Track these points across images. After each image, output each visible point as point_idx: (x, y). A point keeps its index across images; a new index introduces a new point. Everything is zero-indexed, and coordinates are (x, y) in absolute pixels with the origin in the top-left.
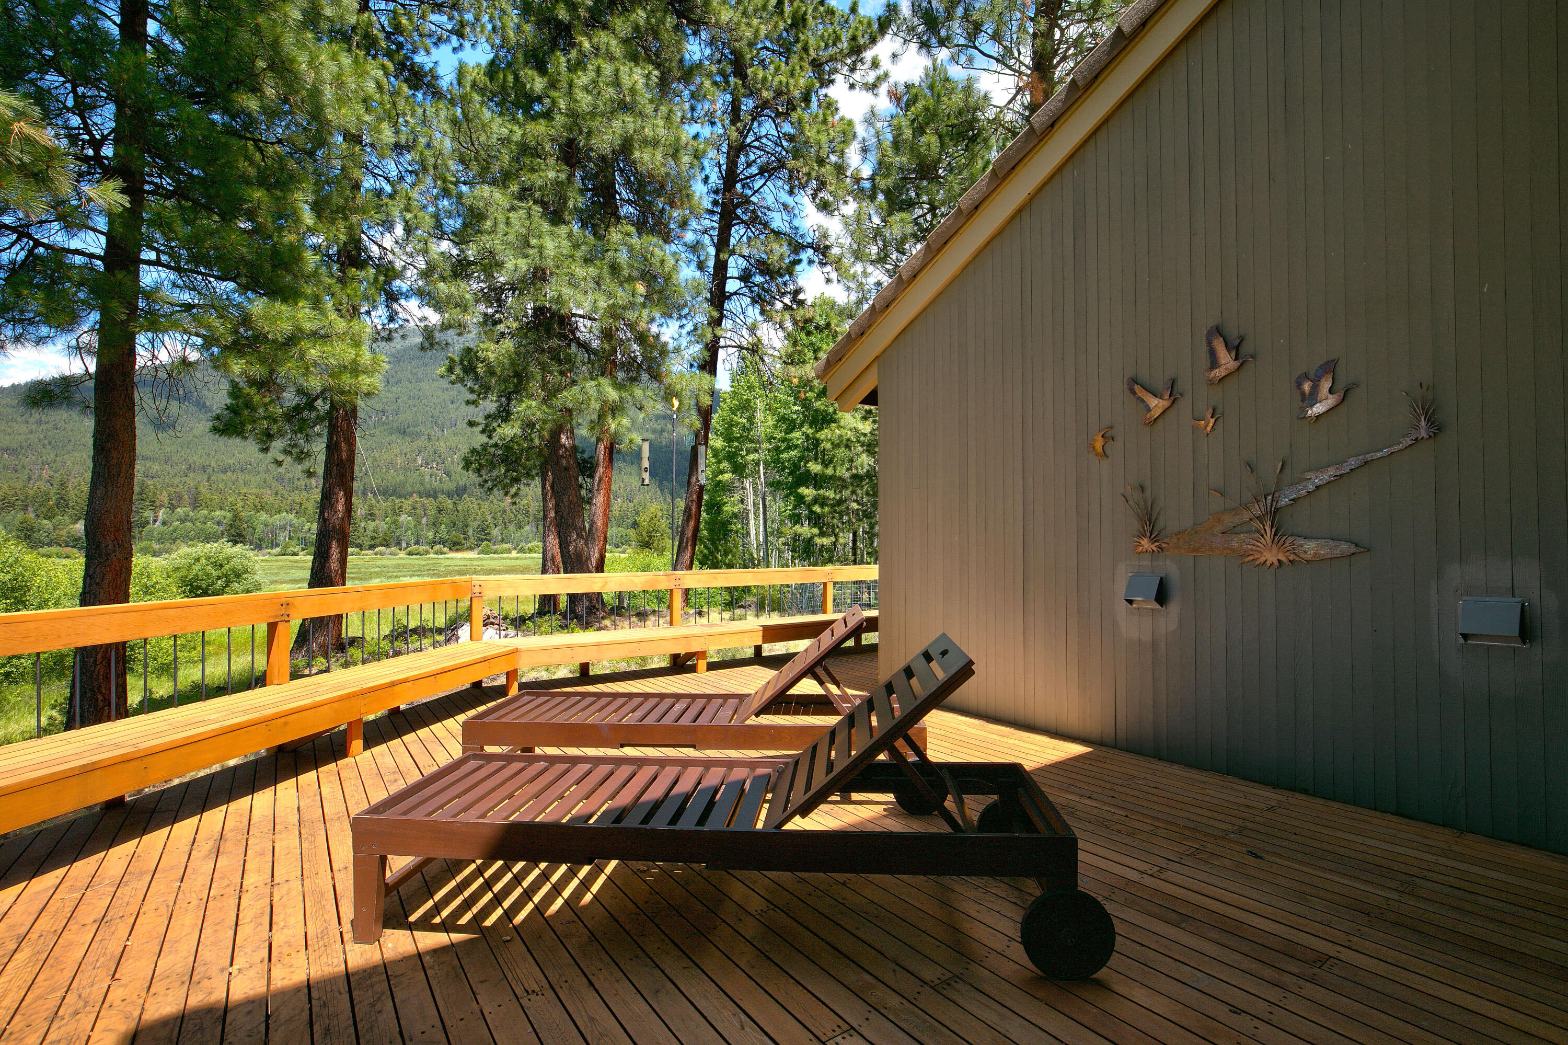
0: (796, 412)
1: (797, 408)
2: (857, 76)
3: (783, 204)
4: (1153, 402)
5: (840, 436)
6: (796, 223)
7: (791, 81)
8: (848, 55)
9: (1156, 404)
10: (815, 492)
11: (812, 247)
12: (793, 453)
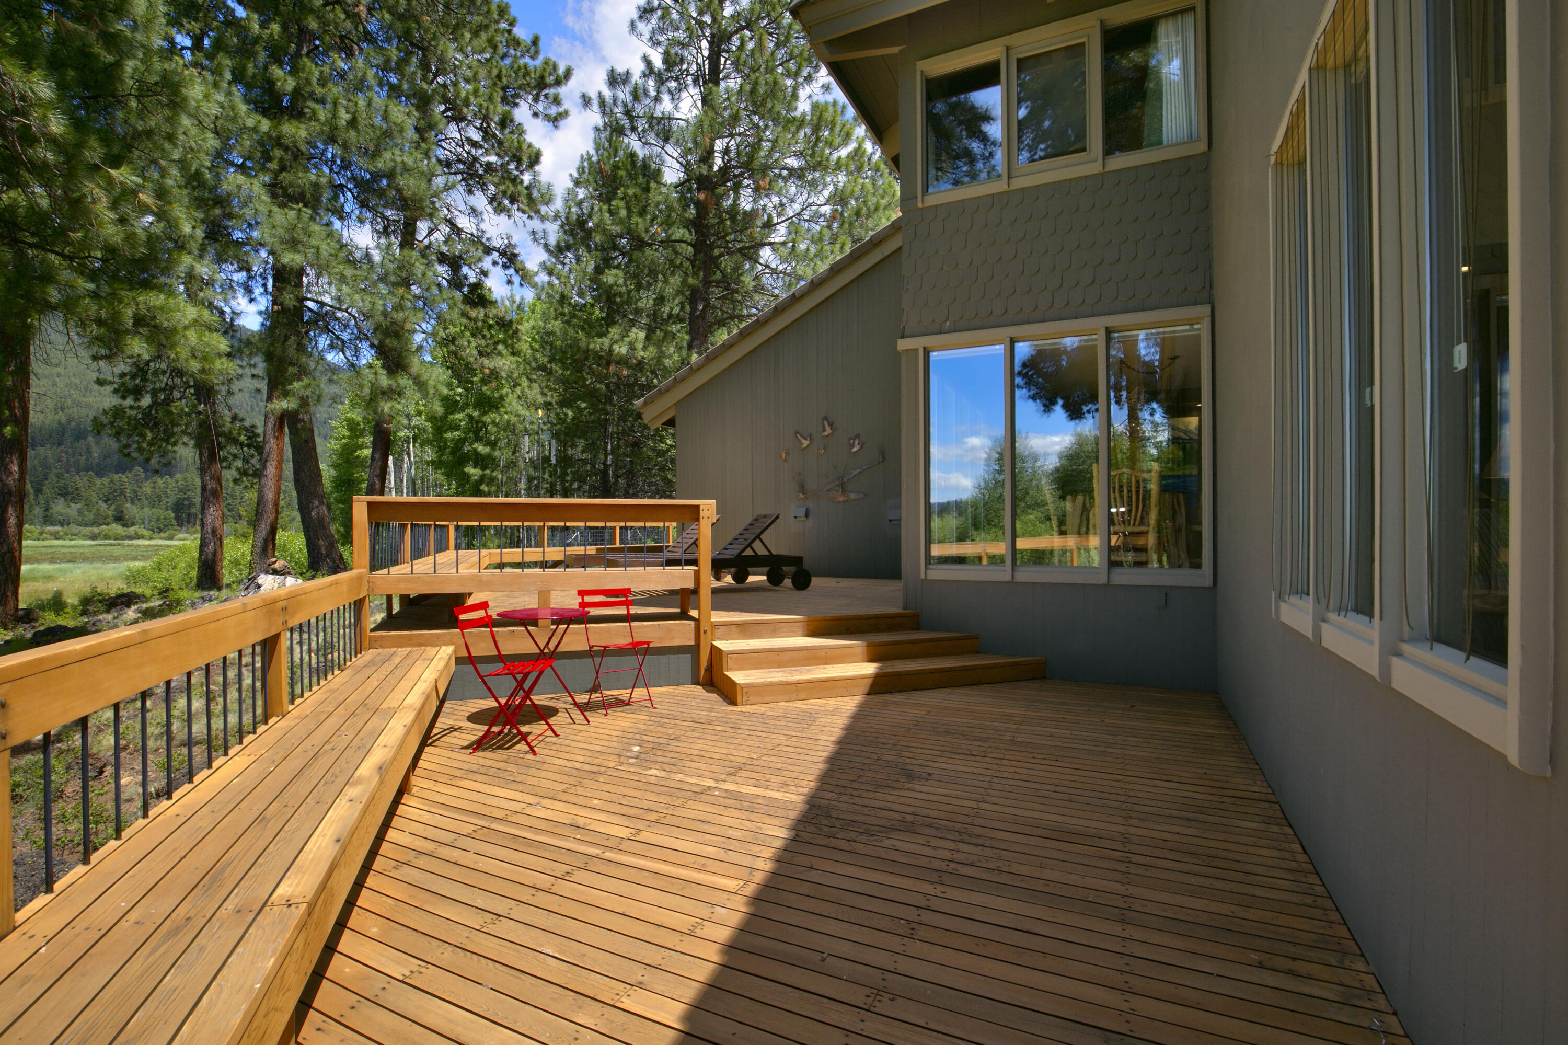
0: (460, 395)
1: (459, 390)
2: (540, 107)
3: (472, 208)
4: (804, 441)
5: (509, 421)
6: (483, 226)
7: (491, 107)
8: (534, 88)
9: (806, 443)
10: (481, 472)
11: (498, 251)
12: (457, 434)
